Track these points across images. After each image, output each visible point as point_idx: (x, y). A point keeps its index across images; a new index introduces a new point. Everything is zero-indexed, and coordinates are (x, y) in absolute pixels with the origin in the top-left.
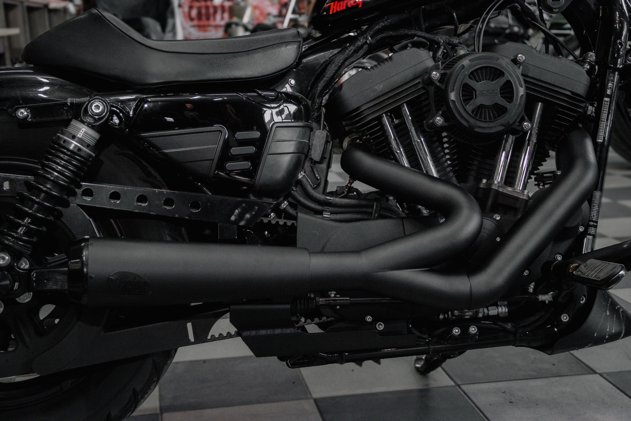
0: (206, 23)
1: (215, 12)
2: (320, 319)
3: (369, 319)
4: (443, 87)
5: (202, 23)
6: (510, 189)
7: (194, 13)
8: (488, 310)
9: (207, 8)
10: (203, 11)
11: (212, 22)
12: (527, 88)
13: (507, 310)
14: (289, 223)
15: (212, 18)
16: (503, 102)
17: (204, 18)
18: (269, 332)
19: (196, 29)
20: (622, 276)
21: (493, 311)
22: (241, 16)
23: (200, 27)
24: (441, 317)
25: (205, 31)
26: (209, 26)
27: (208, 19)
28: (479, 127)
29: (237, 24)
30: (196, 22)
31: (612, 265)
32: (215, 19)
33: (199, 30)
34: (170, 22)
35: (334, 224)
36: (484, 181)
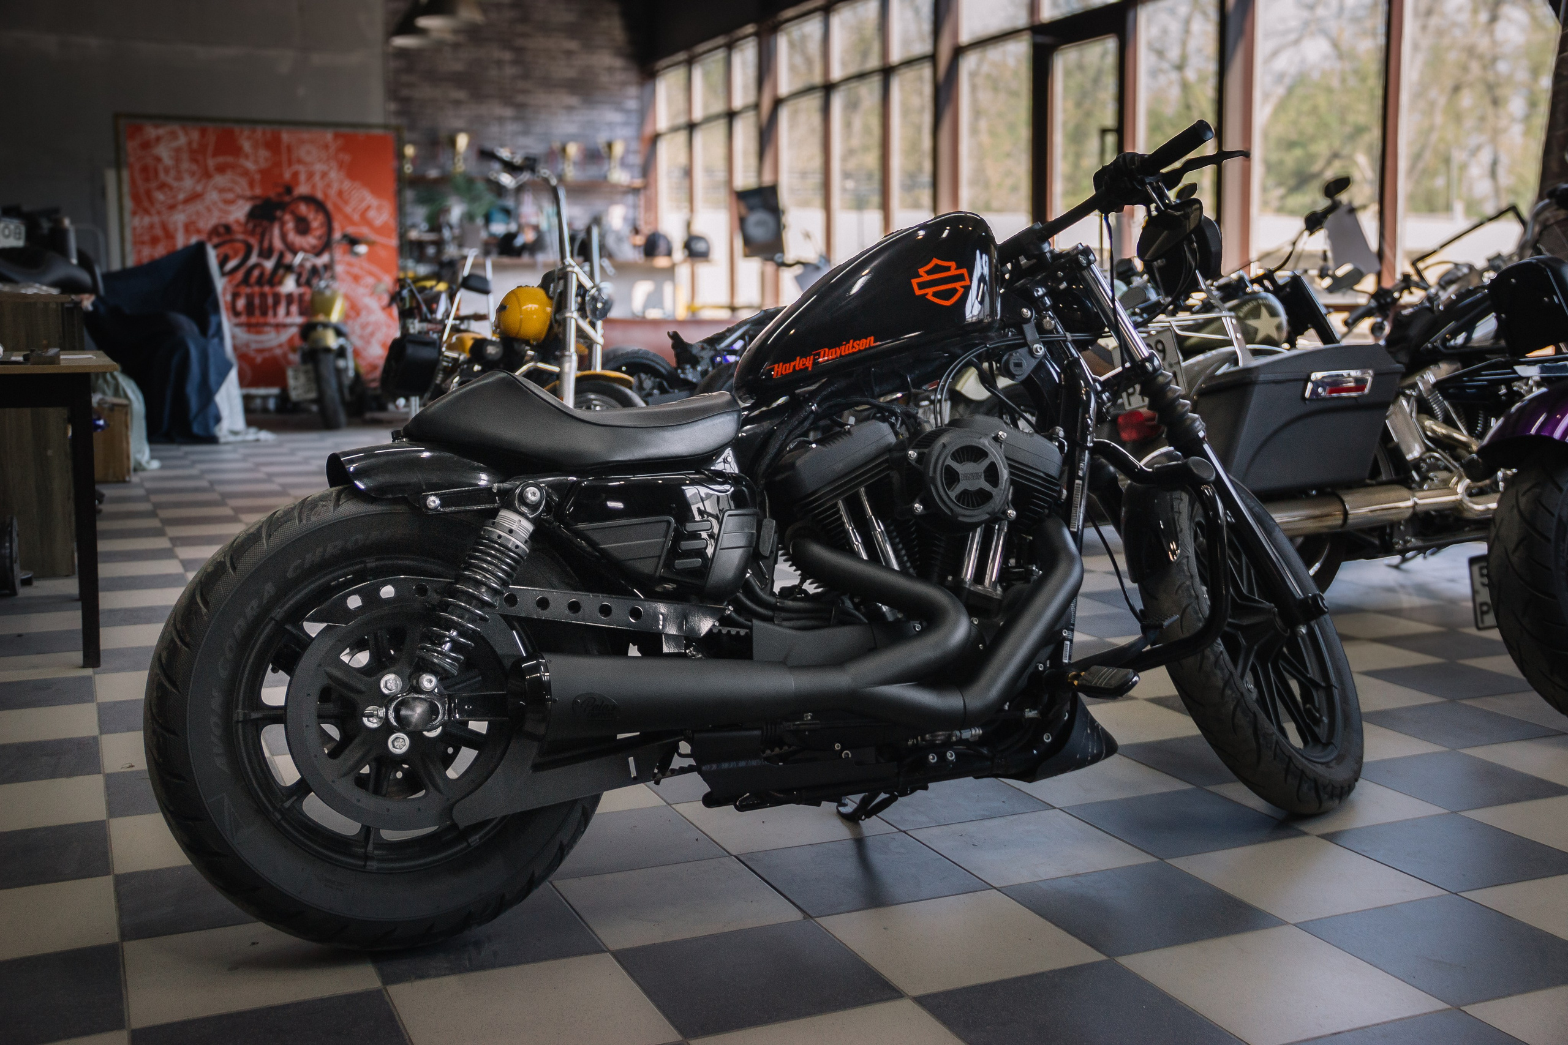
0: (262, 320)
1: (277, 303)
2: (781, 749)
3: (837, 746)
4: (921, 468)
5: (253, 320)
6: (980, 588)
7: (241, 303)
8: (961, 733)
9: (263, 296)
10: (257, 301)
11: (271, 319)
12: (1011, 473)
13: (981, 732)
14: (743, 632)
15: (271, 313)
16: (987, 487)
17: (257, 312)
18: (733, 765)
19: (245, 329)
20: (1136, 682)
21: (966, 734)
22: (328, 312)
23: (250, 327)
24: (910, 743)
25: (259, 333)
26: (266, 324)
27: (264, 313)
28: (965, 516)
29: (326, 326)
30: (243, 319)
31: (1123, 671)
32: (275, 314)
33: (249, 331)
34: (213, 320)
35: (794, 632)
36: (950, 578)
